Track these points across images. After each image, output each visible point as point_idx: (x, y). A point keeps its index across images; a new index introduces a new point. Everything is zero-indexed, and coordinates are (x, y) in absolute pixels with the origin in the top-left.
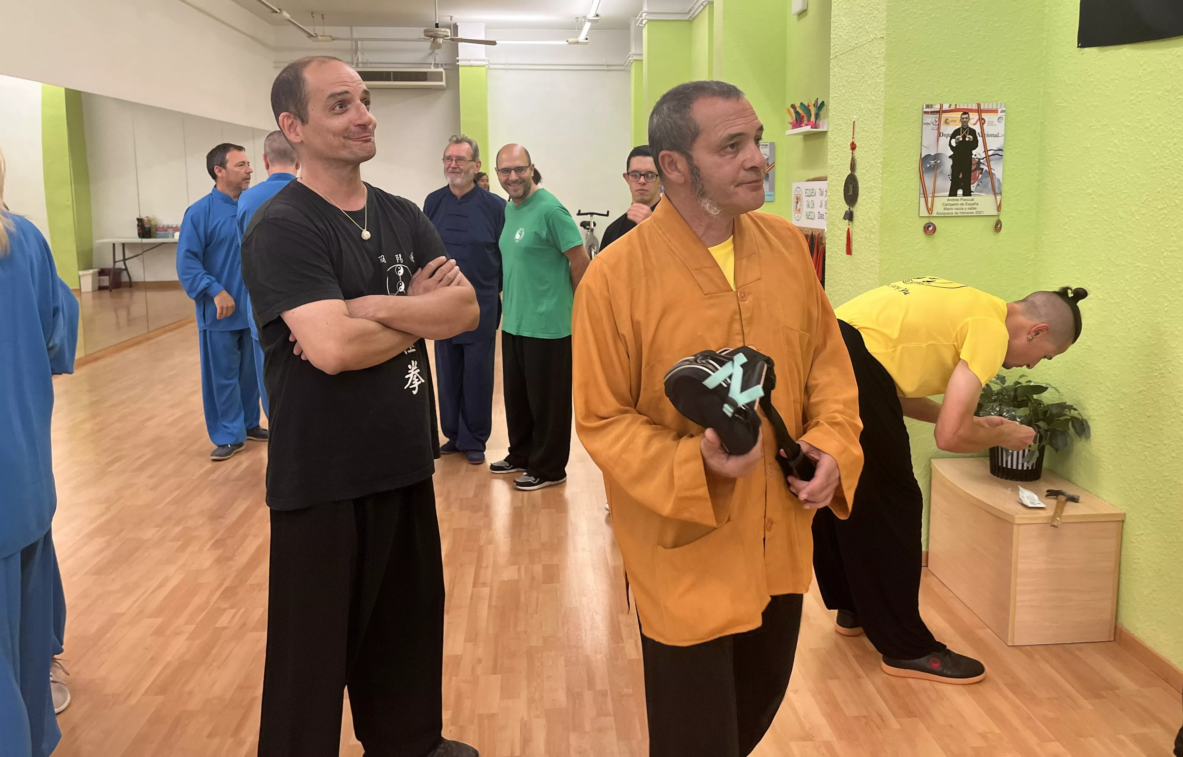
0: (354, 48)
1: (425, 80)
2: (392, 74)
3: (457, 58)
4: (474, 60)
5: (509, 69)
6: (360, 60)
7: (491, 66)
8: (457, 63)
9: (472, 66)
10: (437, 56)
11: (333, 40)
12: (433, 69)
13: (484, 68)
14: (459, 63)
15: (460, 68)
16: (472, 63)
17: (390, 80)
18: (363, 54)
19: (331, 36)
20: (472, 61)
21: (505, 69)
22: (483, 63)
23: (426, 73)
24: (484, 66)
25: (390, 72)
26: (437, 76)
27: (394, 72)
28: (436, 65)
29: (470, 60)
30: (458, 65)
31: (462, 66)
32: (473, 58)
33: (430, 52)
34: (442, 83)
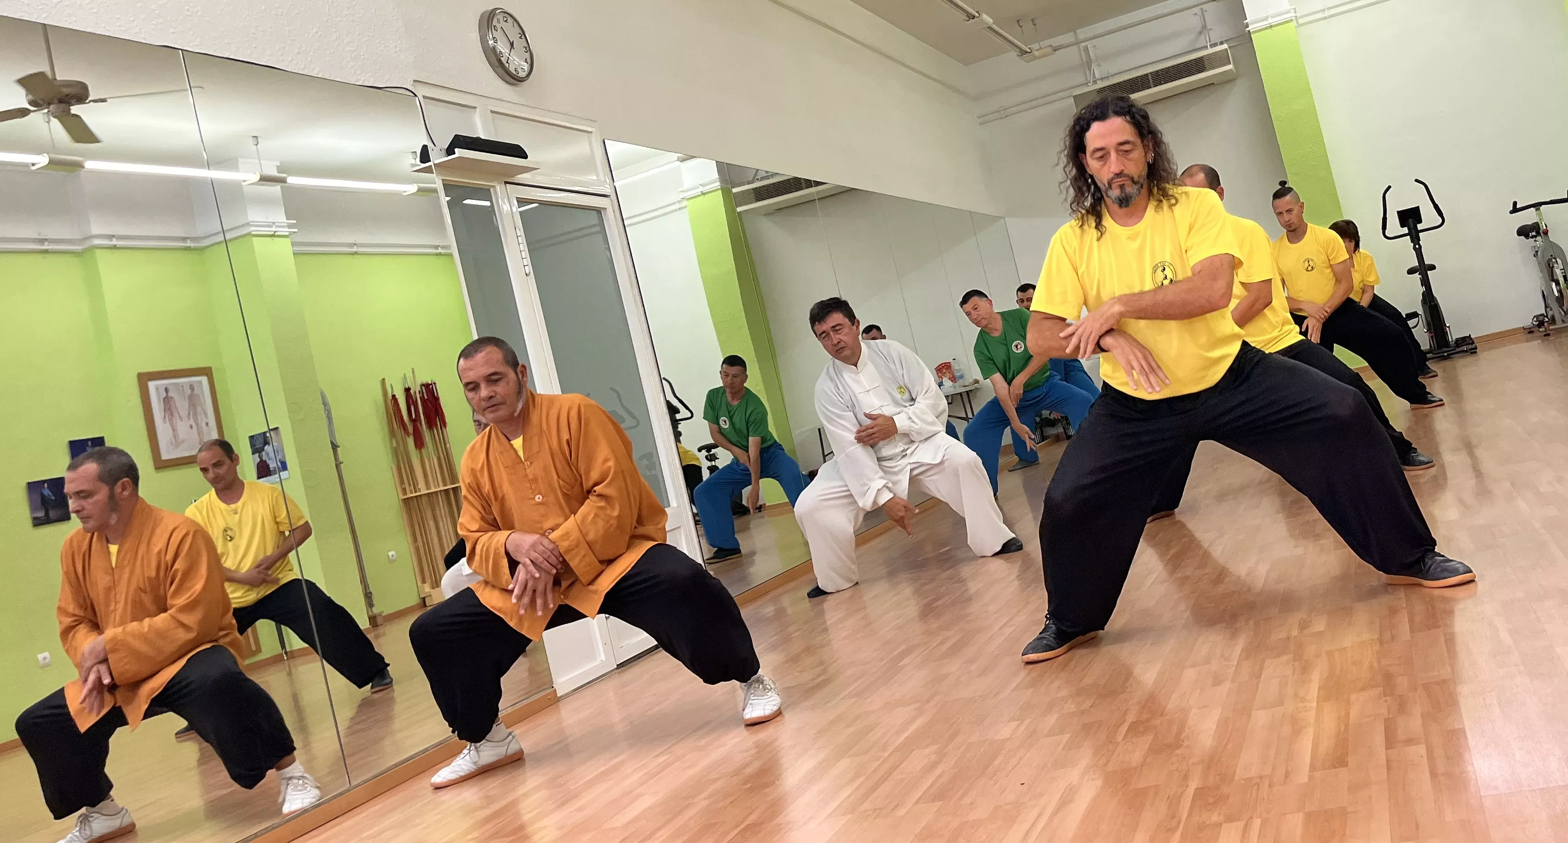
0: (1084, 60)
1: (1201, 71)
2: (1150, 76)
3: (1246, 21)
4: (1274, 16)
5: (1331, 16)
6: (1097, 76)
7: (1301, 21)
8: (1247, 29)
9: (1271, 27)
10: (1211, 32)
11: (1055, 51)
12: (1211, 51)
13: (1291, 26)
14: (1251, 27)
15: (1252, 35)
16: (1270, 21)
18: (1099, 65)
19: (1051, 46)
20: (1271, 18)
21: (1326, 18)
22: (1288, 17)
23: (1202, 59)
24: (1291, 20)
25: (1147, 75)
26: (1221, 59)
27: (1152, 73)
28: (1214, 45)
29: (1266, 19)
30: (1249, 31)
31: (1255, 32)
32: (1270, 12)
33: (1199, 30)
34: (1230, 67)
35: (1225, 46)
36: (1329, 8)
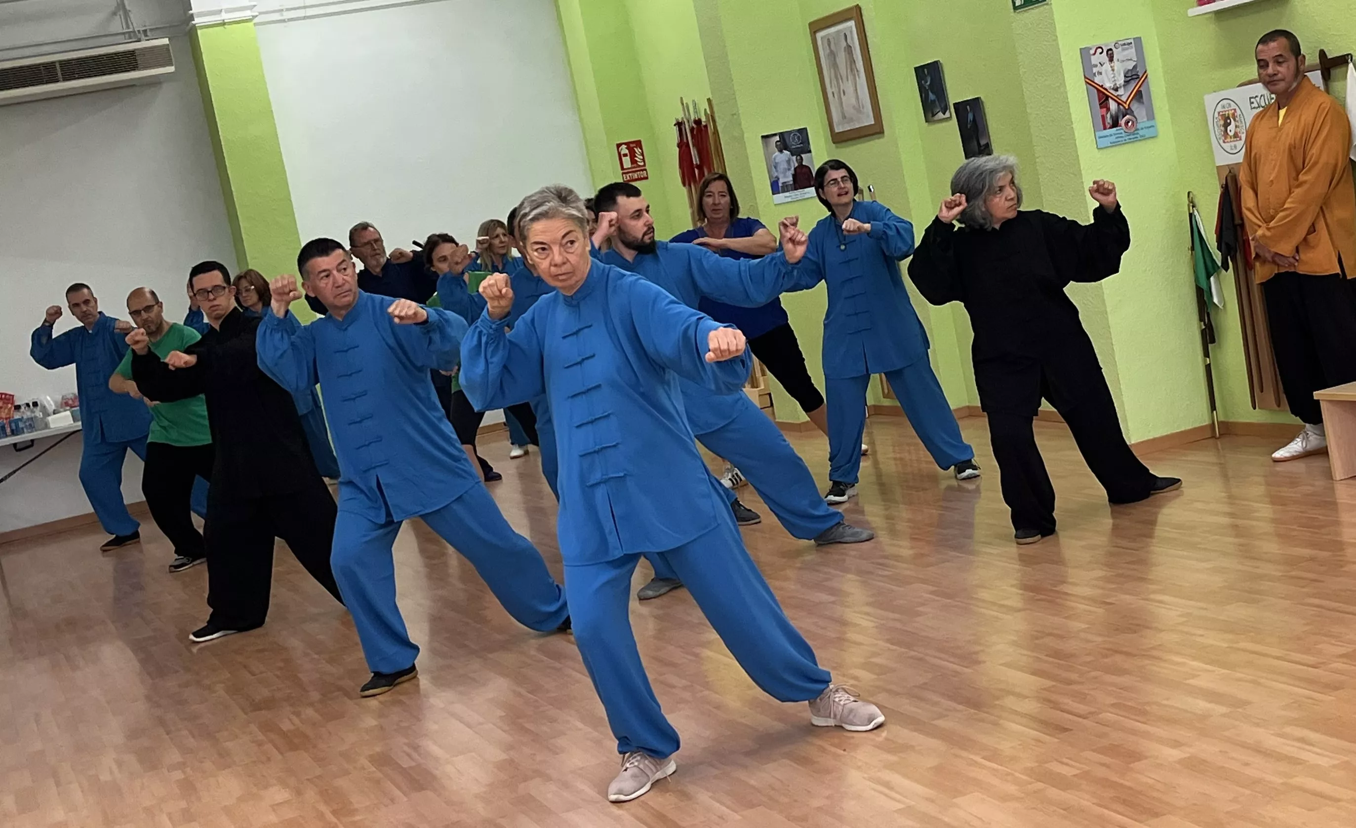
1: (135, 68)
2: (58, 66)
3: (191, 12)
4: (228, 11)
5: (291, 20)
7: (258, 19)
8: (192, 23)
9: (223, 24)
12: (144, 44)
13: (251, 24)
14: (197, 21)
15: (199, 32)
16: (225, 16)
17: (57, 81)
20: (223, 13)
21: (284, 21)
22: (248, 14)
23: (132, 53)
24: (249, 21)
25: (53, 63)
26: (160, 56)
27: (60, 62)
29: (219, 12)
30: (194, 25)
31: (202, 27)
32: (224, 6)
33: (113, 8)
34: (171, 69)
35: (166, 41)
36: (288, 10)
